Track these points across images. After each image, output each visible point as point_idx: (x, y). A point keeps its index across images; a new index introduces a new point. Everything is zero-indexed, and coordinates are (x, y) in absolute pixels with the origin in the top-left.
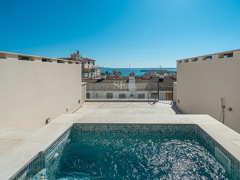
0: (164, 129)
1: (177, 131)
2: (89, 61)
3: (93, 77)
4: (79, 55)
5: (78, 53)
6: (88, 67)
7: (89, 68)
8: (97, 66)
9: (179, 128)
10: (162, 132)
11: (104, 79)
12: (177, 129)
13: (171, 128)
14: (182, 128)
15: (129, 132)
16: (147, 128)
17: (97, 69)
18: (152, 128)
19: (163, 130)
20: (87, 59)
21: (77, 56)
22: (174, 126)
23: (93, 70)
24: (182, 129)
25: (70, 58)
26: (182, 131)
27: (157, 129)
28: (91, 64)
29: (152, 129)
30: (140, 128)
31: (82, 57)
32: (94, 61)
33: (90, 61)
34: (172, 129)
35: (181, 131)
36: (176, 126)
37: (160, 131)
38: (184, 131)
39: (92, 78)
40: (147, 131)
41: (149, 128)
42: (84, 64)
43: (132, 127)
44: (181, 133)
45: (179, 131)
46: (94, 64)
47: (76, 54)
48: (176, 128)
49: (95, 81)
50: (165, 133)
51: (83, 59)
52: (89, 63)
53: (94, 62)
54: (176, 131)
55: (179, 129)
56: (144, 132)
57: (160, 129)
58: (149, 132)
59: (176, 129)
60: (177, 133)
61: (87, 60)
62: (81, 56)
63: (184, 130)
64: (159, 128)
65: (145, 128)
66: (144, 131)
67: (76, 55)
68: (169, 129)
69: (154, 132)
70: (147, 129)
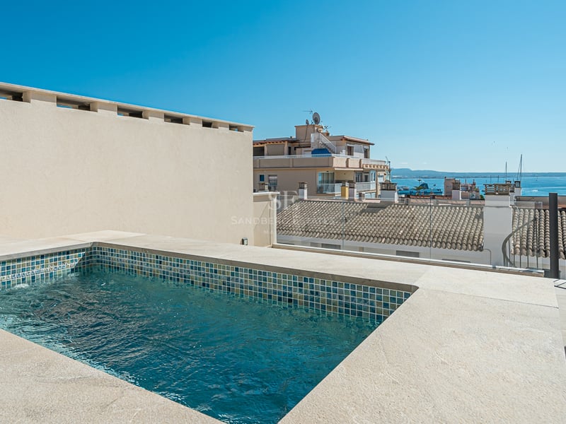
0: (301, 291)
1: (347, 305)
2: (350, 145)
3: (356, 197)
4: (319, 127)
5: (316, 120)
6: (345, 166)
7: (347, 167)
8: (376, 163)
9: (353, 293)
10: (296, 302)
11: (391, 203)
12: (347, 298)
13: (323, 289)
14: (366, 295)
15: (204, 285)
16: (251, 277)
17: (377, 171)
18: (265, 280)
19: (297, 294)
20: (343, 138)
21: (314, 132)
22: (335, 284)
23: (363, 176)
24: (366, 302)
25: (294, 137)
26: (366, 309)
27: (280, 287)
28: (358, 156)
29: (265, 285)
30: (233, 274)
31: (328, 134)
32: (369, 144)
33: (355, 146)
34: (329, 296)
35: (360, 308)
36: (341, 285)
37: (290, 295)
38: (373, 310)
39: (353, 200)
40: (251, 288)
41: (255, 278)
42: (333, 155)
43: (211, 270)
44: (360, 314)
45: (353, 306)
46: (366, 156)
47: (310, 123)
48: (341, 292)
49: (359, 208)
50: (306, 304)
51: (334, 139)
52: (350, 151)
53: (366, 147)
54: (341, 304)
55: (353, 299)
56: (242, 292)
57: (290, 289)
58: (256, 294)
59: (340, 298)
60: (347, 312)
61: (344, 141)
62: (324, 131)
63: (372, 304)
64: (285, 282)
65: (246, 276)
66: (242, 287)
67: (311, 128)
68: (317, 293)
69: (270, 297)
70: (251, 282)
